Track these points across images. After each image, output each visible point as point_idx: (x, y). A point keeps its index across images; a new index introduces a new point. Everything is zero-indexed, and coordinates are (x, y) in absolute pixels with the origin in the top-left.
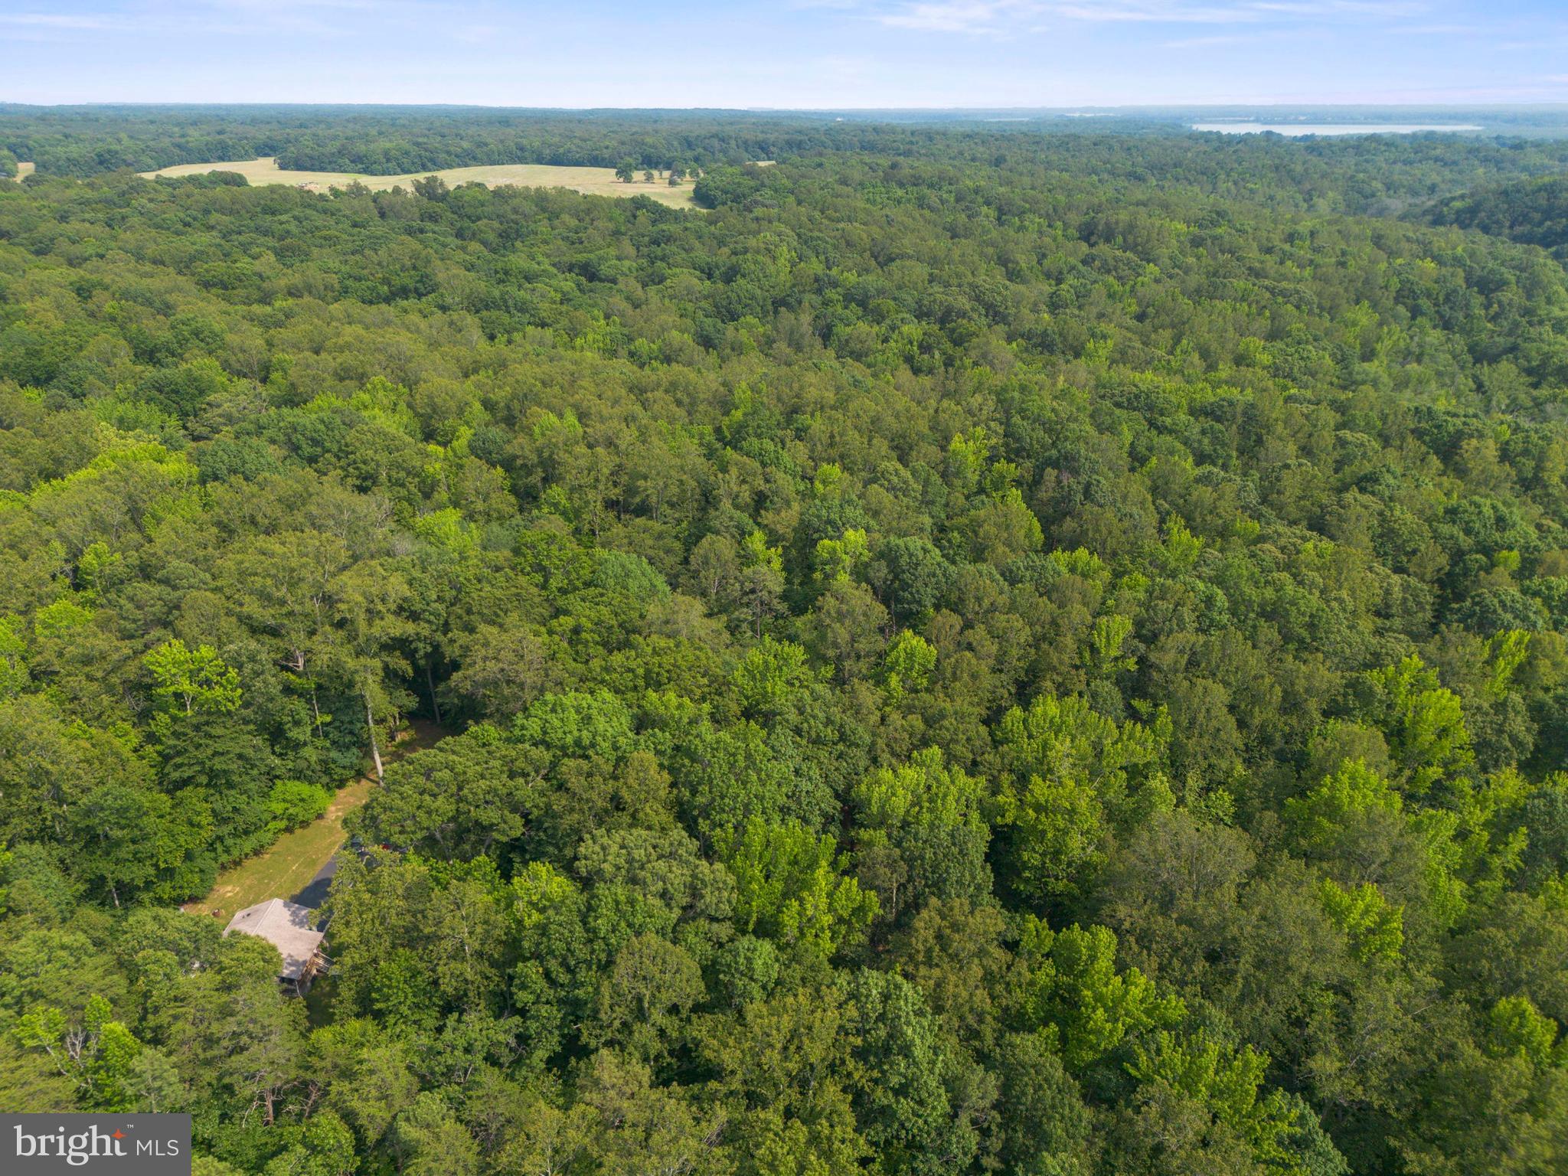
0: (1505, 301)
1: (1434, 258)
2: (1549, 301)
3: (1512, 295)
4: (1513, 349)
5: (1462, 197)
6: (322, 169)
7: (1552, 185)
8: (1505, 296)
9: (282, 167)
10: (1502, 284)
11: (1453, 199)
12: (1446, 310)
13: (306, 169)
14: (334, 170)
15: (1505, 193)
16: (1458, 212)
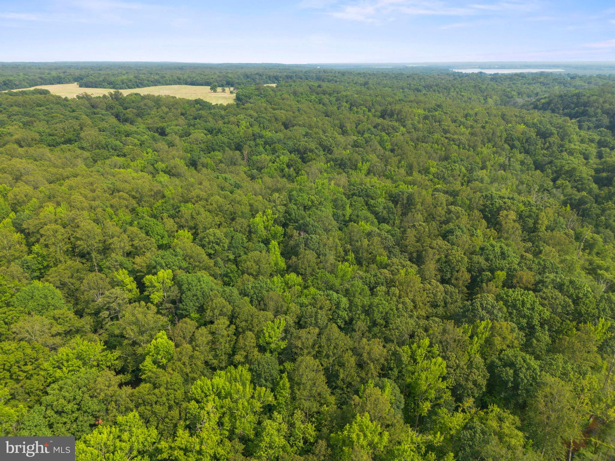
0: (552, 141)
1: (525, 124)
2: (570, 142)
3: (555, 139)
4: (551, 162)
5: (545, 98)
6: (96, 87)
7: (579, 93)
8: (551, 140)
9: (80, 86)
10: (551, 134)
11: (542, 99)
12: (526, 145)
13: (90, 87)
14: (101, 87)
15: (561, 96)
16: (543, 104)
